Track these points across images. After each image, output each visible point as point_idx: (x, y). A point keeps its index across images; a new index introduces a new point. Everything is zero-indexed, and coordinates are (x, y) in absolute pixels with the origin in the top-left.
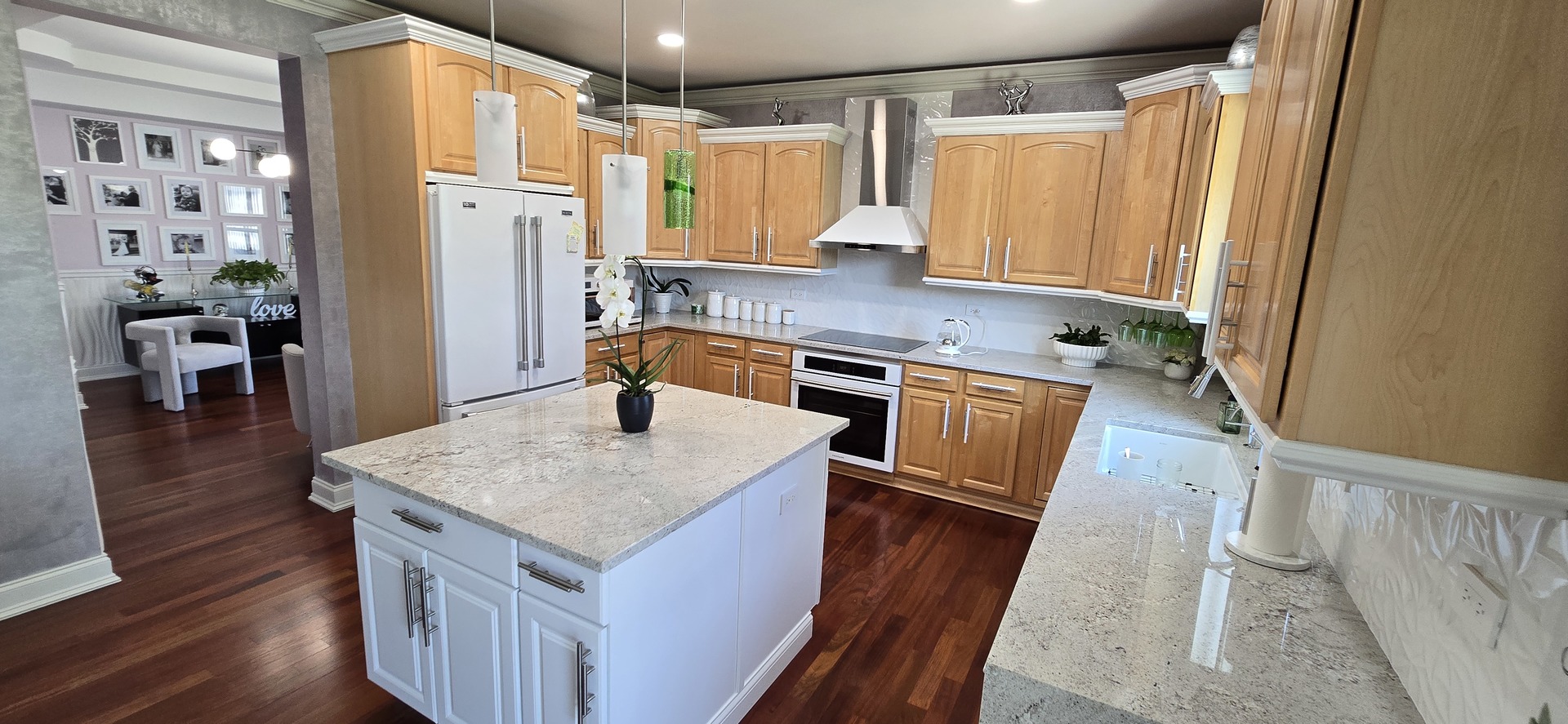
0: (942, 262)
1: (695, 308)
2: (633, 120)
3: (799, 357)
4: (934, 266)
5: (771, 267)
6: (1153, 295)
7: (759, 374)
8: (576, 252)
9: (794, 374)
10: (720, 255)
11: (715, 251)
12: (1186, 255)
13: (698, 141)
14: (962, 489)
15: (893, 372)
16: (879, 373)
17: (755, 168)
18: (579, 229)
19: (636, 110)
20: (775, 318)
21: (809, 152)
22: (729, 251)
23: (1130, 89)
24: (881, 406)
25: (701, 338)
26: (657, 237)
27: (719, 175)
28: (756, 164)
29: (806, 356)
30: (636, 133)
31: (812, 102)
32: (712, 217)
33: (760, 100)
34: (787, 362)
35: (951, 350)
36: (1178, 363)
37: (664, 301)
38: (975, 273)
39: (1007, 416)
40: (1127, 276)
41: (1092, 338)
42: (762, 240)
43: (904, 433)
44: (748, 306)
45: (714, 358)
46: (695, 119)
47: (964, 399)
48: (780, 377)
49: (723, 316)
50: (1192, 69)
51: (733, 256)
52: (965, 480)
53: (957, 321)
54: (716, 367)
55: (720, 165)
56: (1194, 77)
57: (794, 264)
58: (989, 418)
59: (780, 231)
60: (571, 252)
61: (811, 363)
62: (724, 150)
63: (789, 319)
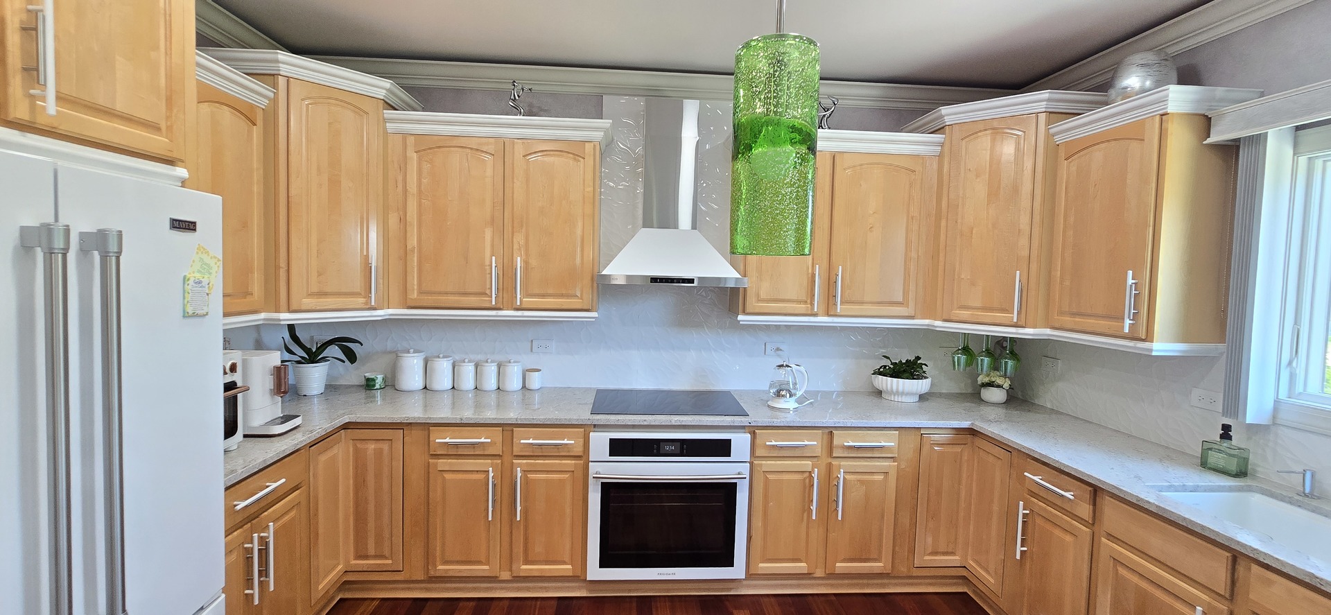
0: (763, 296)
1: (373, 380)
2: (269, 78)
3: (600, 442)
4: (752, 303)
5: (519, 313)
6: (1020, 323)
7: (530, 476)
8: (207, 314)
9: (593, 468)
10: (429, 299)
11: (421, 292)
12: (1134, 281)
13: (385, 129)
14: (832, 576)
15: (740, 443)
16: (721, 448)
17: (489, 172)
18: (212, 263)
19: (277, 61)
20: (514, 383)
21: (574, 154)
22: (447, 293)
23: (951, 113)
24: (727, 491)
25: (417, 434)
26: (320, 274)
27: (425, 181)
28: (489, 167)
29: (611, 440)
30: (275, 101)
31: (553, 95)
32: (413, 241)
33: (472, 85)
34: (578, 450)
35: (789, 404)
36: (999, 386)
37: (315, 377)
38: (801, 308)
39: (880, 477)
40: (978, 304)
41: (908, 370)
42: (507, 274)
43: (758, 523)
44: (468, 371)
45: (443, 464)
46: (381, 94)
47: (830, 463)
48: (566, 476)
49: (425, 388)
50: (1047, 95)
51: (453, 299)
52: (838, 565)
53: (793, 366)
54: (448, 476)
55: (426, 167)
56: (1045, 103)
57: (558, 307)
58: (862, 482)
59: (533, 262)
60: (195, 315)
61: (619, 448)
62: (430, 146)
63: (535, 381)
